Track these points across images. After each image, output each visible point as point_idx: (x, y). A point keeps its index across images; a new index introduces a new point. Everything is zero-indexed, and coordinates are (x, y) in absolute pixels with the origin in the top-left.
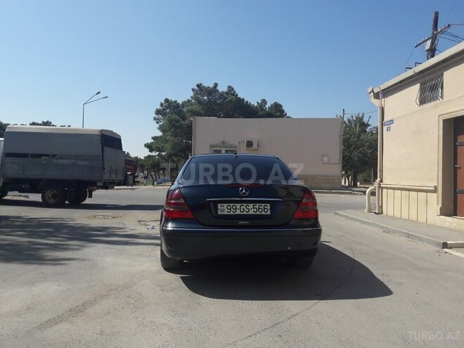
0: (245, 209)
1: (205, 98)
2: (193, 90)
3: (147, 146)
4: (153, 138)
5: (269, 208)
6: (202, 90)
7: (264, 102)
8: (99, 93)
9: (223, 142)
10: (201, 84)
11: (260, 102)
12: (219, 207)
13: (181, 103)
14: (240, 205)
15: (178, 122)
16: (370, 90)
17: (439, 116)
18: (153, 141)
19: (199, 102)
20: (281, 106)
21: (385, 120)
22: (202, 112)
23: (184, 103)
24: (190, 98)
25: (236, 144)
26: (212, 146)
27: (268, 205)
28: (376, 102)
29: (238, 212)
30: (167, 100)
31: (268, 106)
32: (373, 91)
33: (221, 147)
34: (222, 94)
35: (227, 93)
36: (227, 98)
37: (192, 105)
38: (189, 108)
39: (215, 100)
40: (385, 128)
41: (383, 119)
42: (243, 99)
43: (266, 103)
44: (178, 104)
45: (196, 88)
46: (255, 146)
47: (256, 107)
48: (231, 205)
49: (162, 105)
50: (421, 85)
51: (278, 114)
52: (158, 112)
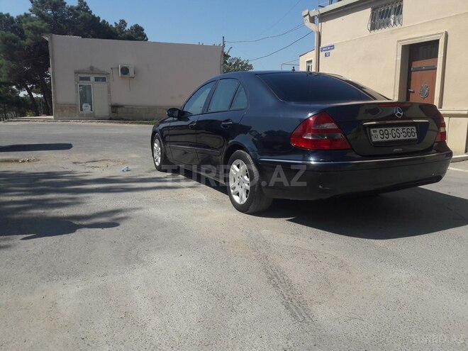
0: (397, 134)
1: (49, 12)
5: (415, 131)
7: (123, 22)
9: (92, 68)
11: (118, 23)
12: (372, 133)
13: (15, 17)
14: (391, 129)
15: (15, 41)
16: (306, 12)
17: (398, 41)
19: (42, 17)
20: (143, 30)
21: (322, 46)
22: (48, 30)
23: (19, 18)
24: (28, 12)
25: (108, 70)
26: (77, 73)
28: (312, 27)
29: (391, 138)
31: (128, 27)
32: (309, 14)
33: (89, 73)
34: (71, 9)
35: (78, 9)
36: (78, 15)
37: (32, 20)
38: (29, 24)
40: (322, 54)
41: (319, 45)
42: (99, 18)
43: (126, 25)
44: (12, 18)
46: (131, 73)
47: (115, 29)
48: (383, 129)
50: (373, 10)
51: (140, 38)
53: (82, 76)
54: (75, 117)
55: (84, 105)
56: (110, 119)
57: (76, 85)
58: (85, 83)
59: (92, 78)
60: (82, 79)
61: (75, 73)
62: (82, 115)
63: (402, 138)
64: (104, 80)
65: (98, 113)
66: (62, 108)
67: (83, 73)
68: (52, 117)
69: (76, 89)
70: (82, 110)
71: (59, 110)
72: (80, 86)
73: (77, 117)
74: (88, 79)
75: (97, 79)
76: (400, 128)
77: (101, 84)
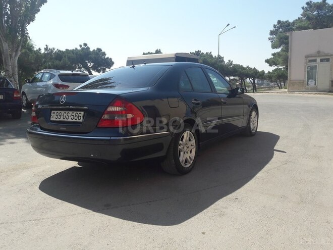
2: (303, 8)
3: (267, 61)
4: (273, 55)
6: (311, 7)
8: (228, 25)
10: (311, 2)
18: (272, 57)
27: (82, 113)
30: (279, 22)
39: (325, 14)
45: (306, 6)
49: (275, 26)
52: (272, 33)
53: (311, 59)
54: (303, 90)
55: (310, 81)
56: (330, 92)
57: (305, 66)
58: (313, 64)
59: (318, 60)
60: (310, 61)
61: (306, 57)
62: (308, 89)
63: (70, 120)
64: (328, 60)
65: (320, 87)
66: (293, 83)
67: (312, 57)
68: (286, 90)
69: (305, 69)
70: (308, 84)
71: (292, 85)
72: (308, 66)
73: (304, 90)
74: (315, 61)
75: (322, 60)
76: (71, 112)
77: (325, 64)
